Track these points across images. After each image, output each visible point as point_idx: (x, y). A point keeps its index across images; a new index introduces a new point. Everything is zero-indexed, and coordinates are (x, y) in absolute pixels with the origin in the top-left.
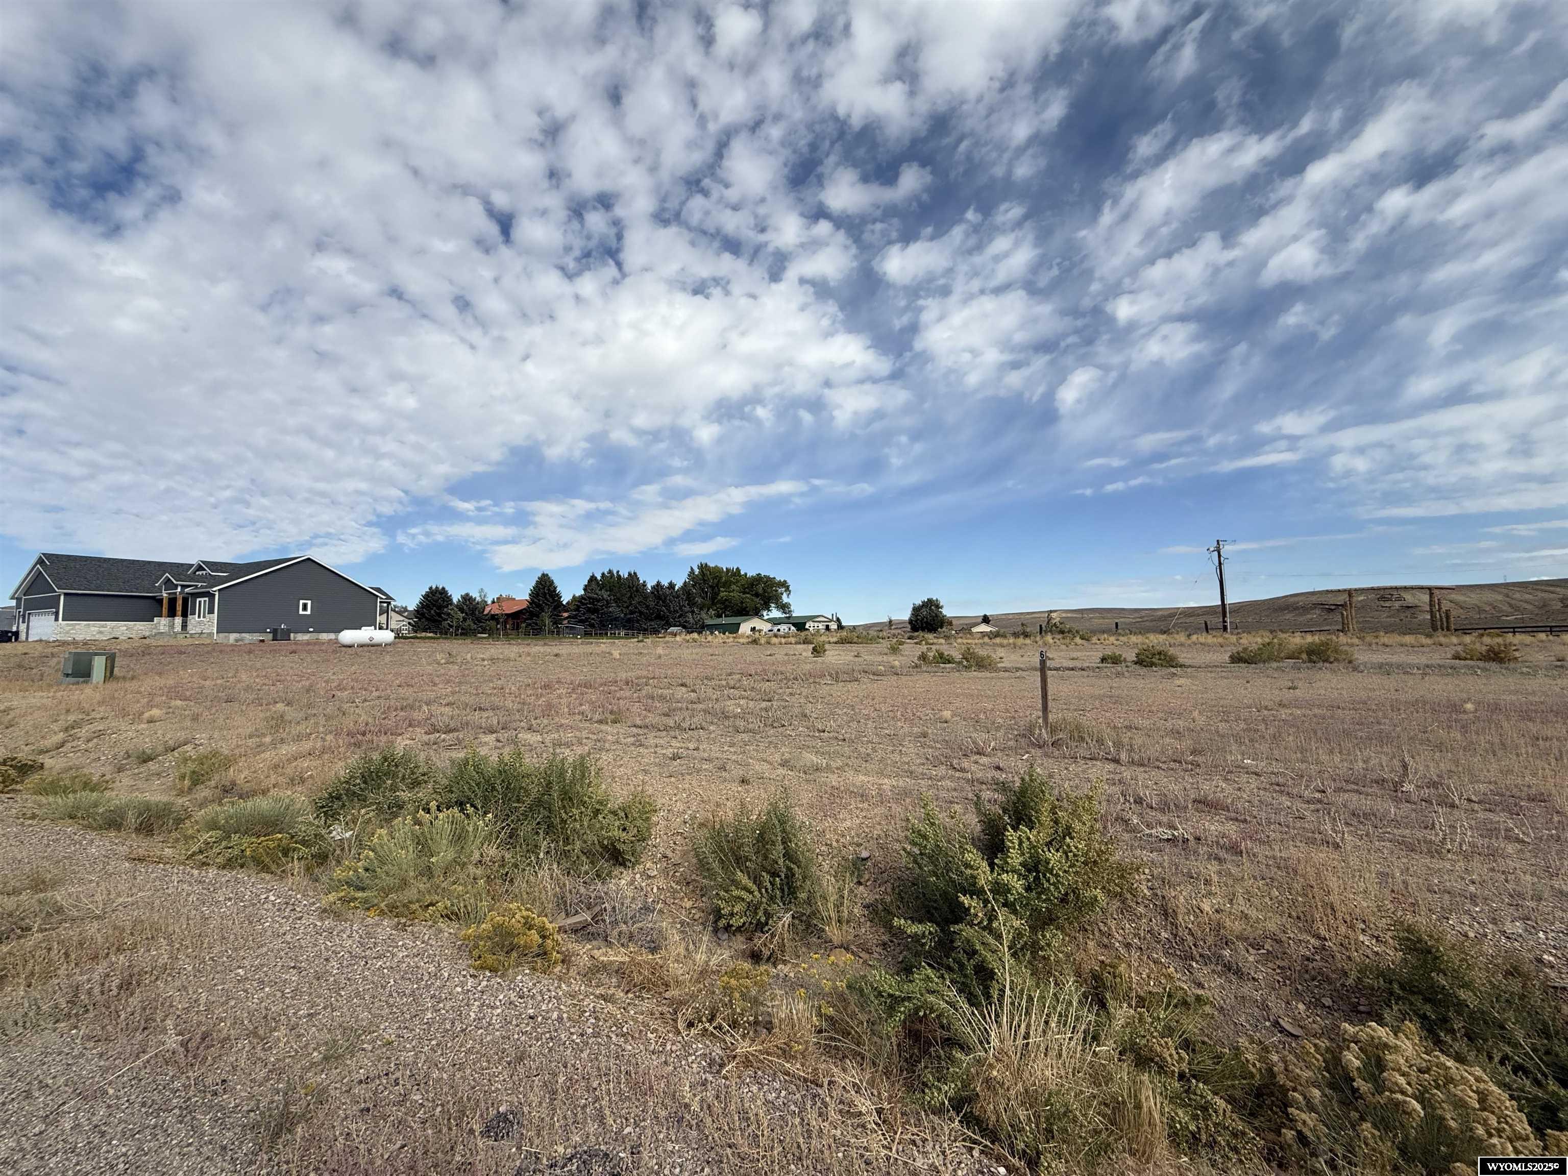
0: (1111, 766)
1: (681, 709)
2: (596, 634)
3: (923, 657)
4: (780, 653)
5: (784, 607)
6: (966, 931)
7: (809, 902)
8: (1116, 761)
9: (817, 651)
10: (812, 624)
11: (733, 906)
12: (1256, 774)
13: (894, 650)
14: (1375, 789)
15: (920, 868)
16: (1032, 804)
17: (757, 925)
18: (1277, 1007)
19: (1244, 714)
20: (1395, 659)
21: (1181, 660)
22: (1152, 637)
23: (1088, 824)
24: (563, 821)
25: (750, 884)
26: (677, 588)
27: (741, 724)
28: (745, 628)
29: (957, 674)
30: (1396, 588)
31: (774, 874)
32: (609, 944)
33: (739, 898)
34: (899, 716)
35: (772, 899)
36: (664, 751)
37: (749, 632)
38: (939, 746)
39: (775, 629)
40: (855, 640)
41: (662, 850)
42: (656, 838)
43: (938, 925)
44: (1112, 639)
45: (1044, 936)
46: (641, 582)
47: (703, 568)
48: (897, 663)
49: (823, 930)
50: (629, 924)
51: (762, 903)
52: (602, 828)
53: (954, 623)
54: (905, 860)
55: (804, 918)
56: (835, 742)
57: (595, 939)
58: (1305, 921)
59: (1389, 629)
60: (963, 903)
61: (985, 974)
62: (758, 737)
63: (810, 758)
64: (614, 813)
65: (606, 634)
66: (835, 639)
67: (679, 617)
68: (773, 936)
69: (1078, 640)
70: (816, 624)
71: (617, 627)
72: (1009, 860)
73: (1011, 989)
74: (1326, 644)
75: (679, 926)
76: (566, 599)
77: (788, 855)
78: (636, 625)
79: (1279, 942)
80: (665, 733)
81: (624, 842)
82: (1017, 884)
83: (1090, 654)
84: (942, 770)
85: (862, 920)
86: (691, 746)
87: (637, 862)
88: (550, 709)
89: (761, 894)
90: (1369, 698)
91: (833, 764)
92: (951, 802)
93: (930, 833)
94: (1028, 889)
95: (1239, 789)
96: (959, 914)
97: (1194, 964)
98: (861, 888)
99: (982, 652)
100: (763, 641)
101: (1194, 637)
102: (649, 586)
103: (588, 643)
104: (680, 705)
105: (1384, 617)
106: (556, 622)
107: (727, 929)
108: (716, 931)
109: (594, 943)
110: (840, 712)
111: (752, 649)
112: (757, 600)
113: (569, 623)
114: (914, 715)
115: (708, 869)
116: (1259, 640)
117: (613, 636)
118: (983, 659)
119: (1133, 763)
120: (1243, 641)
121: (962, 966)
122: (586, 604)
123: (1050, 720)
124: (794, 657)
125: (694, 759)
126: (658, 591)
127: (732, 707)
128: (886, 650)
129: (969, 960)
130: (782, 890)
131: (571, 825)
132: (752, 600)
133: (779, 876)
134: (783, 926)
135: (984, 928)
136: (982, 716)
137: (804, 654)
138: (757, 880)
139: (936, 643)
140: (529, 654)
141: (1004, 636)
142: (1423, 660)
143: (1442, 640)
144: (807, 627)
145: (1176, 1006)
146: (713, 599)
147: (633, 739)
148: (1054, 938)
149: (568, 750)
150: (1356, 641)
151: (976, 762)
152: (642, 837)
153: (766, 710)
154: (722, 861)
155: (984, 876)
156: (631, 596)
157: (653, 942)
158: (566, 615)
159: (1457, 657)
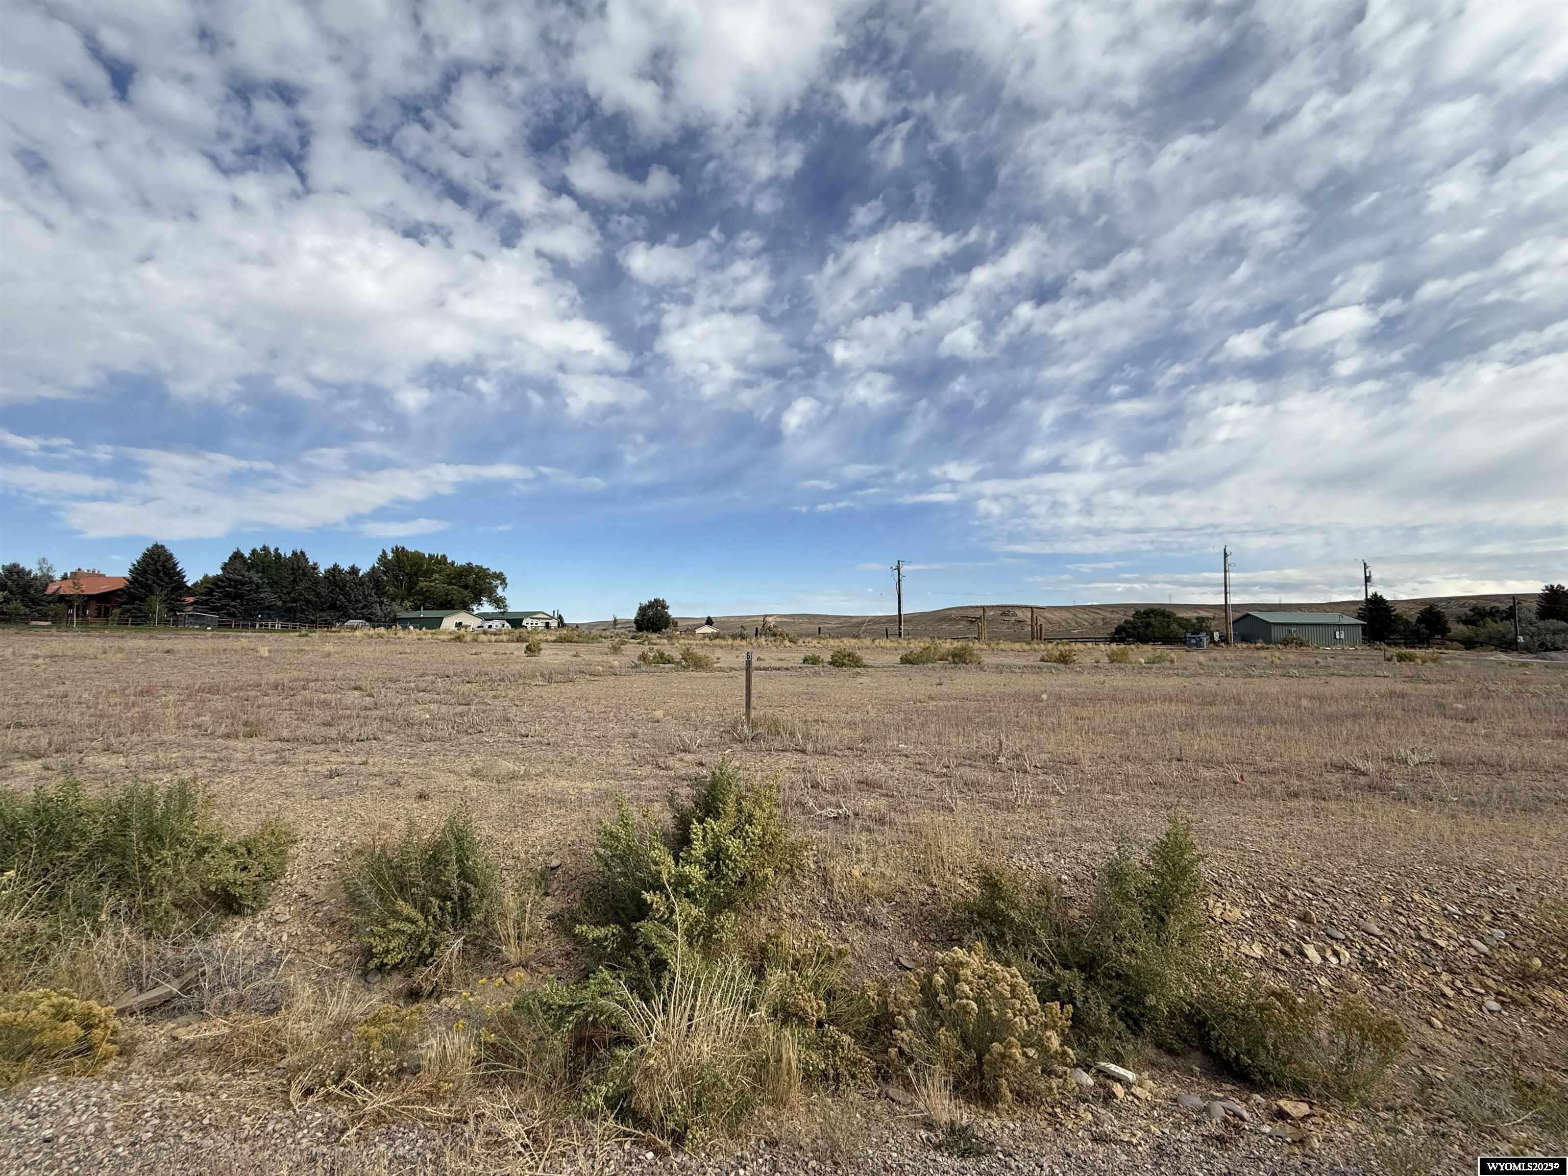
0: (798, 756)
1: (349, 717)
2: (237, 626)
3: (643, 657)
4: (488, 653)
5: (498, 602)
6: (646, 927)
7: (485, 923)
8: (803, 751)
9: (531, 650)
10: (530, 621)
11: (389, 941)
12: (907, 756)
13: (615, 650)
14: (981, 763)
15: (610, 870)
16: (720, 796)
17: (419, 958)
18: (899, 948)
19: (904, 706)
20: (1007, 661)
21: (865, 662)
22: (845, 640)
23: (768, 810)
24: (145, 868)
25: (415, 914)
26: (361, 574)
27: (427, 731)
28: (449, 623)
29: (675, 674)
30: (1013, 607)
31: (445, 898)
32: (204, 1017)
33: (399, 930)
34: (611, 717)
35: (441, 926)
36: (319, 768)
37: (454, 628)
38: (646, 745)
39: (486, 625)
40: (576, 638)
41: (299, 888)
42: (292, 875)
43: (622, 925)
44: (815, 642)
45: (719, 920)
46: (311, 563)
47: (399, 552)
48: (616, 663)
49: (500, 951)
50: (240, 987)
51: (427, 932)
52: (209, 871)
53: (680, 624)
54: (596, 864)
55: (479, 941)
56: (538, 747)
57: (182, 1014)
58: (922, 873)
59: (1007, 638)
60: (645, 900)
61: (660, 965)
62: (447, 745)
63: (507, 765)
64: (230, 850)
65: (254, 626)
66: (553, 638)
67: (363, 608)
68: (438, 967)
69: (787, 643)
70: (535, 621)
71: (270, 617)
72: (693, 852)
73: (682, 976)
74: (964, 649)
75: (314, 977)
76: (191, 579)
77: (464, 875)
78: (299, 615)
79: (905, 893)
80: (322, 746)
81: (242, 885)
82: (696, 873)
83: (794, 656)
84: (647, 770)
85: (545, 933)
86: (357, 760)
87: (262, 907)
88: (144, 722)
89: (428, 923)
90: (988, 692)
91: (533, 771)
92: (651, 801)
93: (622, 834)
94: (709, 877)
95: (892, 770)
96: (643, 911)
97: (843, 923)
98: (548, 899)
99: (700, 653)
100: (468, 638)
101: (877, 642)
102: (322, 570)
103: (223, 637)
104: (349, 712)
105: (1004, 628)
106: (174, 607)
107: (381, 968)
108: (365, 974)
109: (182, 1019)
110: (549, 715)
111: (454, 647)
112: (466, 592)
113: (194, 610)
114: (627, 715)
115: (361, 903)
116: (922, 645)
117: (265, 628)
118: (700, 659)
119: (816, 752)
120: (912, 646)
121: (639, 961)
122: (224, 587)
123: (752, 716)
124: (505, 657)
125: (359, 775)
126: (334, 577)
127: (419, 713)
128: (607, 650)
129: (646, 956)
130: (454, 914)
131: (157, 871)
132: (460, 592)
133: (451, 899)
134: (452, 954)
135: (664, 923)
136: (693, 715)
137: (516, 653)
138: (424, 910)
139: (659, 643)
140: (121, 650)
141: (723, 638)
142: (1021, 662)
143: (1036, 647)
144: (524, 623)
145: (823, 963)
146: (410, 590)
147: (274, 756)
148: (728, 919)
149: (169, 775)
150: (985, 647)
151: (681, 760)
152: (270, 875)
153: (461, 715)
154: (379, 892)
155: (667, 868)
156: (294, 580)
157: (274, 1002)
158: (191, 600)
159: (1042, 660)
